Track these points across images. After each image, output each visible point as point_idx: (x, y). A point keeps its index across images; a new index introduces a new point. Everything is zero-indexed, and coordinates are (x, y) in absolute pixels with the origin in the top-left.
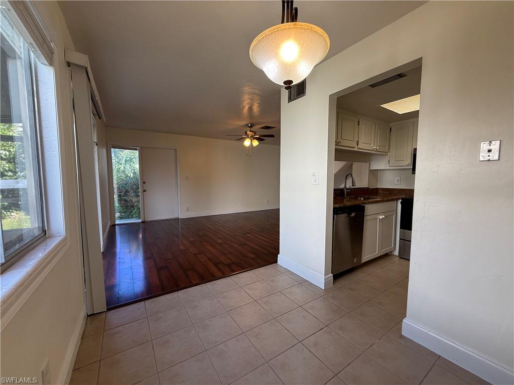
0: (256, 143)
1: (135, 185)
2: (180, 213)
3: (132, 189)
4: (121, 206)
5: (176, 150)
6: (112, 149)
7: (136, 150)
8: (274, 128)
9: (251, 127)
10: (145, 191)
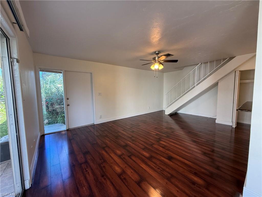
0: (161, 67)
1: (59, 99)
2: (95, 120)
3: (57, 102)
4: (48, 113)
5: (91, 73)
6: (40, 72)
7: (61, 73)
8: (172, 55)
9: (158, 54)
10: (68, 105)
